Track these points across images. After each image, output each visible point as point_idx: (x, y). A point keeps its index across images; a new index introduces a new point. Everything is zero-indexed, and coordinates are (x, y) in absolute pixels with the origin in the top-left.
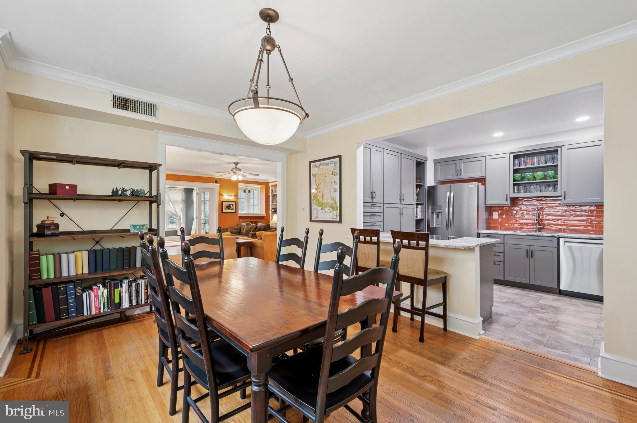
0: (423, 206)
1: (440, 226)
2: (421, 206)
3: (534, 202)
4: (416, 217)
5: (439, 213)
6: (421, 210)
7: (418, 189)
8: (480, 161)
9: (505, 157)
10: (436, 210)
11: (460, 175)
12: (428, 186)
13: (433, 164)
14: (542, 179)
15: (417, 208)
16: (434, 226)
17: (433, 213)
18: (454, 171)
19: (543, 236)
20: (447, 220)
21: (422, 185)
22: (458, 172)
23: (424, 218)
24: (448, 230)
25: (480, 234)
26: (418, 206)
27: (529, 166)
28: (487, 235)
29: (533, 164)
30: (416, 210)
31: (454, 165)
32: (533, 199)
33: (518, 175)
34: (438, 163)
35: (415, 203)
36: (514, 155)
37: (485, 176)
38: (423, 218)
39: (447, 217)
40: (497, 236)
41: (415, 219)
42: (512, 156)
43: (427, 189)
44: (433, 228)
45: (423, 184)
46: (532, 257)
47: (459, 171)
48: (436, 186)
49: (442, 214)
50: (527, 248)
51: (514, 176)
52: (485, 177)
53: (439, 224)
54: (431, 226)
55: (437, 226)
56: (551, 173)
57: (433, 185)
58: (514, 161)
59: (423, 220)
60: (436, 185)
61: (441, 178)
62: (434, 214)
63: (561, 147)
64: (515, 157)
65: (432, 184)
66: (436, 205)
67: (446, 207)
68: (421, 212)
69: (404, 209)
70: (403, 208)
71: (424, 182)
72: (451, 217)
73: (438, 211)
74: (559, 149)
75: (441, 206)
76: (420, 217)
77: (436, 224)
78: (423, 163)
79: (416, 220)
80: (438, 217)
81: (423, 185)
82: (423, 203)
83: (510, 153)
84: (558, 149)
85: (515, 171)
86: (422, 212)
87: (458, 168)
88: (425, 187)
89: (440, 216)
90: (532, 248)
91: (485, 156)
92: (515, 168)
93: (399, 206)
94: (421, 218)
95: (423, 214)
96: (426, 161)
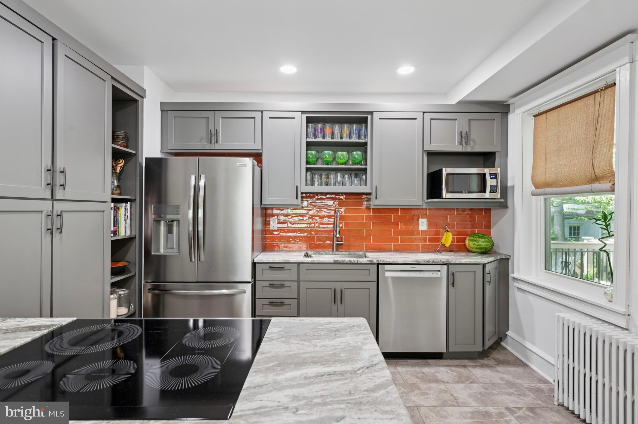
0: (134, 205)
1: (173, 252)
2: (128, 205)
3: (329, 202)
4: (116, 232)
5: (173, 221)
6: (128, 214)
7: (122, 163)
8: (253, 120)
9: (294, 118)
10: (165, 214)
11: (217, 142)
12: (146, 159)
13: (159, 113)
14: (344, 164)
15: (116, 210)
16: (162, 251)
17: (158, 222)
18: (203, 133)
19: (357, 263)
20: (192, 235)
21: (131, 153)
22: (212, 136)
23: (136, 233)
24: (193, 260)
25: (257, 265)
26: (119, 205)
27: (328, 139)
28: (270, 267)
29: (333, 136)
30: (115, 217)
31: (205, 119)
32: (328, 196)
33: (312, 152)
34: (169, 111)
35: (108, 197)
36: (307, 117)
37: (261, 149)
38: (133, 234)
39: (191, 229)
40: (286, 266)
41: (108, 239)
42: (304, 116)
43: (144, 165)
44: (159, 257)
45: (134, 152)
46: (341, 303)
47: (214, 132)
48: (166, 159)
49: (179, 225)
50: (334, 285)
51: (307, 154)
52: (261, 152)
53: (172, 248)
54: (152, 254)
55: (169, 252)
56: (357, 154)
57: (160, 157)
58: (307, 127)
59: (135, 237)
60: (163, 157)
61: (174, 145)
62: (160, 225)
63: (371, 113)
64: (309, 120)
65: (157, 154)
66: (166, 204)
67: (189, 208)
68: (128, 221)
69: (64, 215)
70: (62, 212)
71: (136, 148)
72: (201, 228)
73: (169, 217)
74: (369, 117)
75: (178, 206)
76: (124, 232)
77: (167, 247)
78: (136, 101)
79: (112, 241)
80: (170, 231)
81: (135, 154)
82: (133, 198)
83: (303, 112)
84: (367, 117)
85: (309, 145)
86: (131, 220)
87: (211, 127)
88: (140, 160)
89: (175, 229)
90: (342, 285)
91: (262, 111)
92: (309, 140)
93: (47, 206)
94: (128, 233)
95: (133, 223)
96: (143, 98)
